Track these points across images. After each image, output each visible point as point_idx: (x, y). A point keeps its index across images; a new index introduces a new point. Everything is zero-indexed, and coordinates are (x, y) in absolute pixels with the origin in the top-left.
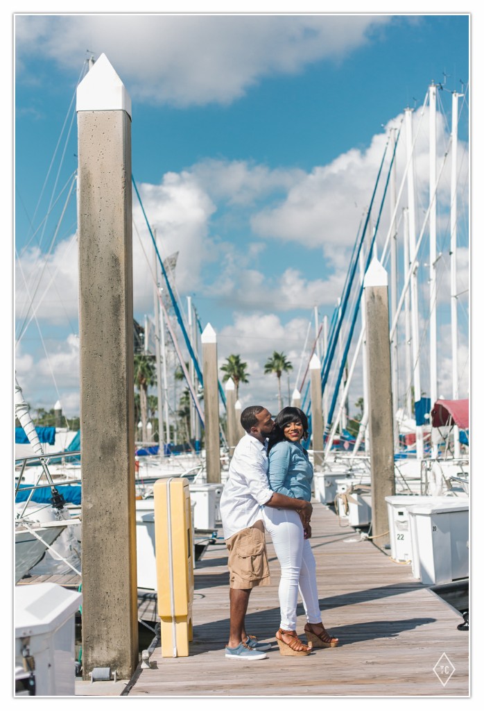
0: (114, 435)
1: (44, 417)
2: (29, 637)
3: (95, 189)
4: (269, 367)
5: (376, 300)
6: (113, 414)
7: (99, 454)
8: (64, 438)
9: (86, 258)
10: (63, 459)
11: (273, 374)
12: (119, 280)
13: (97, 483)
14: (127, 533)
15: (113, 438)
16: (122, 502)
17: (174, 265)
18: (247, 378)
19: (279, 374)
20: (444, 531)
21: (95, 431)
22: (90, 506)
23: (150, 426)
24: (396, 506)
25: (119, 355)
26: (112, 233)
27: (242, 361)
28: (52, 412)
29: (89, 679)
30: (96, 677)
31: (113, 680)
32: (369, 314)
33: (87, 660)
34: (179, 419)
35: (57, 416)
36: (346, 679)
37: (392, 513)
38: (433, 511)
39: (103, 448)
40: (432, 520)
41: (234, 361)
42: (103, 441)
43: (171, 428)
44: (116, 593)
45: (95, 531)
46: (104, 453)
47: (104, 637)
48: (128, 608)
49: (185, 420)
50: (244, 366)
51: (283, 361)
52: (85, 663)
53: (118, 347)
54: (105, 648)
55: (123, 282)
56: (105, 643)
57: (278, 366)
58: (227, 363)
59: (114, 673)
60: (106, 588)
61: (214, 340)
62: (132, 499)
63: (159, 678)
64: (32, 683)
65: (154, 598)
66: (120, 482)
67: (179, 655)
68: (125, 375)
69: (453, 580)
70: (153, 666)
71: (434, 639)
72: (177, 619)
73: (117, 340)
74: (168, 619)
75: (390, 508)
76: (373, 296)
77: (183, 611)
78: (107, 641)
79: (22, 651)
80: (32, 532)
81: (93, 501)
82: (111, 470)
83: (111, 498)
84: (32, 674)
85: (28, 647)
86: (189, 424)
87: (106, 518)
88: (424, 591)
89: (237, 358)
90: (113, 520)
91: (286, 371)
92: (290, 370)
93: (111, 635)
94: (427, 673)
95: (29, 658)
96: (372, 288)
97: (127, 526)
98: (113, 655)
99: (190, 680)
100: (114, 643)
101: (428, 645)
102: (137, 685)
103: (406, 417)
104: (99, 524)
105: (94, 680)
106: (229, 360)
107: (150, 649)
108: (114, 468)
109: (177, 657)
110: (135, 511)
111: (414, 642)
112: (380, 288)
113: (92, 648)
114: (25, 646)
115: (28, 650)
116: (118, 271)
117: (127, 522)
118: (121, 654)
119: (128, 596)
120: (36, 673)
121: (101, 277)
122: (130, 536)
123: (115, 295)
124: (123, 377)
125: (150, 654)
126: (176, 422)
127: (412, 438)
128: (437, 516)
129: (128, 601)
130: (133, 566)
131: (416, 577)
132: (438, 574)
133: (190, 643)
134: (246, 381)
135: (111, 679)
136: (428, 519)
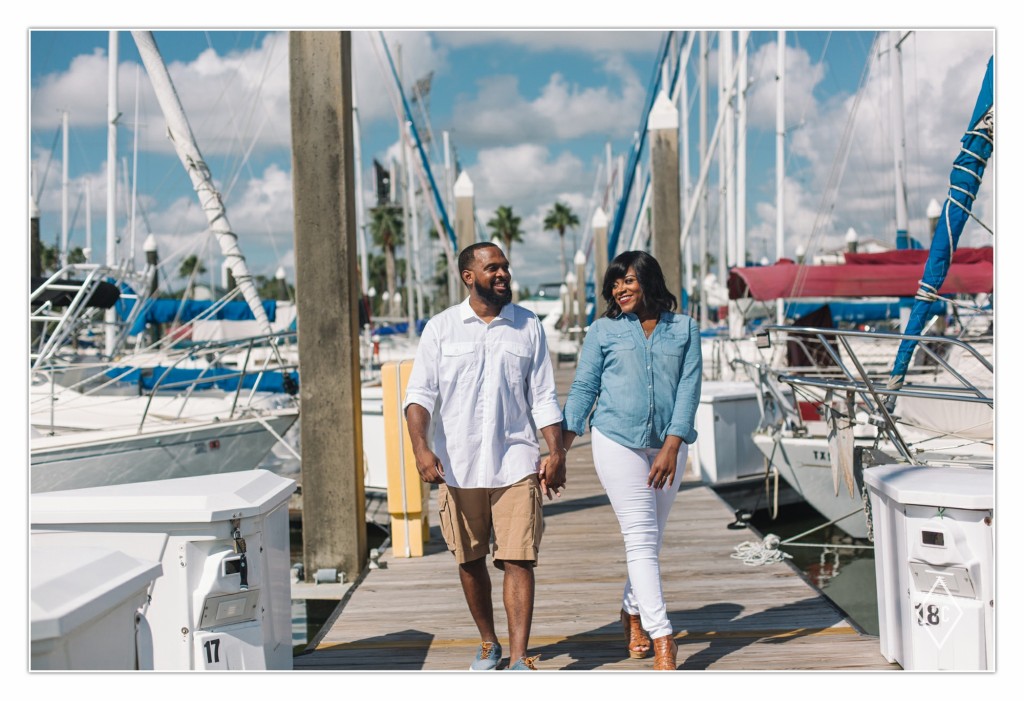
0: (335, 316)
1: (265, 286)
2: (239, 519)
4: (550, 223)
5: (664, 146)
6: (333, 292)
7: (318, 338)
8: (287, 313)
9: (298, 112)
10: (286, 340)
11: (554, 232)
12: (337, 137)
13: (317, 371)
14: (351, 425)
15: (333, 320)
16: (346, 392)
17: (428, 90)
18: (522, 236)
19: (562, 231)
20: (728, 422)
22: (309, 396)
23: (398, 298)
27: (515, 215)
28: (275, 280)
29: (313, 580)
30: (321, 579)
31: (339, 582)
33: (309, 565)
34: (436, 288)
35: (280, 286)
36: (591, 578)
38: (715, 398)
39: (322, 330)
40: (715, 409)
41: (504, 214)
42: (323, 324)
43: (426, 300)
44: (340, 491)
45: (315, 424)
46: (323, 337)
47: (328, 540)
48: (354, 508)
50: (517, 221)
51: (568, 214)
52: (308, 570)
53: (337, 216)
54: (329, 553)
55: (342, 140)
56: (329, 548)
57: (562, 220)
58: (496, 216)
59: (340, 575)
60: (330, 486)
61: (470, 193)
62: (356, 385)
63: (388, 577)
64: (243, 565)
65: (383, 498)
66: (342, 369)
67: (413, 554)
68: (346, 248)
69: (739, 477)
70: (383, 566)
71: (699, 538)
72: (410, 516)
74: (400, 516)
76: (659, 141)
77: (416, 507)
78: (332, 546)
79: (232, 533)
80: (262, 420)
81: (313, 390)
82: (332, 356)
83: (333, 388)
84: (243, 556)
85: (238, 530)
87: (327, 411)
88: (703, 489)
89: (509, 211)
90: (335, 412)
91: (571, 226)
92: (575, 226)
93: (336, 539)
94: (681, 572)
95: (239, 541)
96: (659, 131)
97: (351, 419)
98: (339, 559)
99: (421, 579)
100: (340, 547)
101: (689, 544)
102: (365, 583)
103: (716, 285)
104: (319, 416)
105: (319, 582)
106: (498, 213)
107: (381, 549)
108: (336, 353)
109: (410, 557)
110: (360, 399)
111: (675, 541)
112: (668, 131)
113: (315, 553)
114: (235, 529)
115: (239, 532)
116: (336, 126)
117: (351, 413)
118: (347, 558)
119: (354, 495)
120: (247, 555)
121: (316, 134)
122: (355, 429)
123: (333, 154)
124: (343, 250)
125: (380, 554)
126: (434, 292)
127: (725, 311)
128: (719, 404)
129: (353, 502)
130: (359, 464)
132: (720, 471)
133: (425, 543)
134: (520, 241)
135: (337, 581)
136: (710, 407)
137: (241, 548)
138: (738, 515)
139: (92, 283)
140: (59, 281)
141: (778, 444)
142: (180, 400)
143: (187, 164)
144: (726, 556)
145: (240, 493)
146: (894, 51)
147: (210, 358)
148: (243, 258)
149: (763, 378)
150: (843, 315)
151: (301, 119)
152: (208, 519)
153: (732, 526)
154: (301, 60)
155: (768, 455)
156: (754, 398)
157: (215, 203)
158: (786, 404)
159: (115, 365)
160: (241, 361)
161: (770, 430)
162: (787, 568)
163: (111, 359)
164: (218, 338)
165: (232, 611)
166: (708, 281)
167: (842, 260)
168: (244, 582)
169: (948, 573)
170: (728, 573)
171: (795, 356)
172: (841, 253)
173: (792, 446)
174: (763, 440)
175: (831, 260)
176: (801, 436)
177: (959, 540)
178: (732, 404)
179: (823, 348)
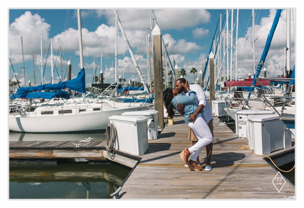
0: (160, 91)
2: (153, 115)
3: (156, 49)
4: (191, 72)
5: (211, 61)
6: (160, 88)
7: (157, 94)
11: (192, 73)
12: (160, 65)
13: (157, 99)
17: (168, 46)
18: (186, 74)
19: (194, 73)
21: (157, 91)
24: (213, 102)
25: (160, 78)
26: (159, 57)
27: (185, 70)
32: (210, 64)
37: (213, 103)
40: (218, 105)
44: (161, 117)
48: (163, 119)
49: (171, 84)
50: (185, 71)
51: (195, 70)
53: (160, 76)
58: (181, 70)
61: (177, 68)
66: (161, 99)
67: (171, 125)
70: (167, 126)
73: (160, 75)
75: (212, 103)
76: (211, 60)
79: (152, 117)
80: (147, 106)
86: (172, 85)
87: (159, 105)
88: (216, 117)
89: (184, 69)
92: (196, 72)
96: (211, 58)
100: (160, 125)
108: (160, 97)
112: (212, 58)
121: (157, 63)
128: (219, 104)
131: (215, 115)
132: (219, 115)
133: (173, 123)
134: (186, 75)
135: (160, 128)
136: (218, 104)
137: (154, 118)
138: (221, 120)
139: (118, 85)
140: (113, 85)
141: (228, 110)
142: (134, 104)
143: (136, 67)
144: (218, 125)
145: (153, 112)
146: (254, 42)
147: (133, 97)
148: (144, 81)
149: (226, 99)
150: (248, 89)
151: (155, 62)
152: (150, 115)
153: (219, 121)
154: (155, 54)
155: (226, 111)
156: (224, 103)
157: (140, 73)
158: (230, 104)
159: (120, 98)
160: (138, 97)
161: (227, 108)
162: (226, 126)
163: (120, 97)
164: (134, 94)
165: (152, 126)
166: (221, 83)
167: (244, 80)
168: (154, 122)
169: (243, 122)
170: (218, 127)
171: (235, 96)
172: (243, 79)
173: (230, 110)
174: (226, 109)
175: (241, 80)
176: (232, 108)
177: (244, 118)
178: (221, 104)
179: (239, 95)
